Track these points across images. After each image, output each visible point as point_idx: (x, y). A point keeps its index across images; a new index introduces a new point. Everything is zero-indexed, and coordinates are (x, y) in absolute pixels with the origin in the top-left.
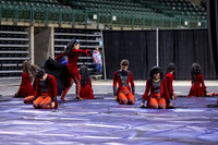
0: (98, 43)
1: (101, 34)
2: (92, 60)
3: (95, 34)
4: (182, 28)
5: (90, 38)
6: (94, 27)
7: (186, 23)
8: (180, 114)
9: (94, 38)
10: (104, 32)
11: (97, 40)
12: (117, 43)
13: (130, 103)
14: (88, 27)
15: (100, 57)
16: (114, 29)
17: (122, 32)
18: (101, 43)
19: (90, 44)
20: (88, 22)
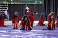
0: (6, 8)
1: (7, 6)
2: (4, 14)
3: (5, 5)
4: (35, 3)
5: (4, 7)
6: (5, 3)
7: (36, 2)
8: (33, 32)
9: (5, 7)
10: (8, 5)
11: (6, 7)
12: (13, 8)
13: (17, 28)
14: (3, 3)
15: (7, 13)
16: (12, 4)
17: (14, 5)
18: (7, 8)
19: (4, 9)
20: (3, 1)
